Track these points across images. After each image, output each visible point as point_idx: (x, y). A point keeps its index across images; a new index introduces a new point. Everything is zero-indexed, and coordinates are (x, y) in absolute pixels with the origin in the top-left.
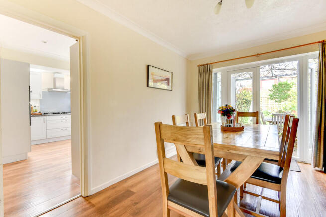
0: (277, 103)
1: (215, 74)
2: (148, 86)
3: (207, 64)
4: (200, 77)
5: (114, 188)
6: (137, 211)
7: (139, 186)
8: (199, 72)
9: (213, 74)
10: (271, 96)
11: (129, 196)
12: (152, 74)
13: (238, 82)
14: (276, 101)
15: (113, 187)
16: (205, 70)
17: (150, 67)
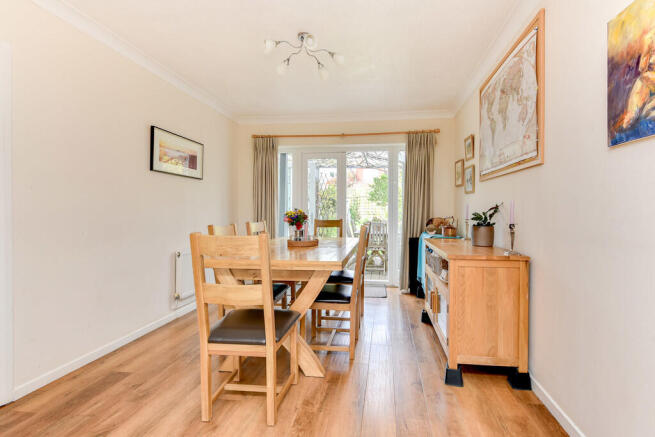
0: (380, 207)
1: (284, 155)
2: (152, 168)
3: (270, 137)
4: (256, 158)
5: (75, 377)
6: (141, 395)
7: (136, 363)
8: (256, 148)
9: (279, 156)
10: (372, 195)
11: (117, 381)
12: (161, 146)
13: (321, 170)
14: (379, 204)
15: (72, 376)
16: (265, 146)
17: (156, 130)
